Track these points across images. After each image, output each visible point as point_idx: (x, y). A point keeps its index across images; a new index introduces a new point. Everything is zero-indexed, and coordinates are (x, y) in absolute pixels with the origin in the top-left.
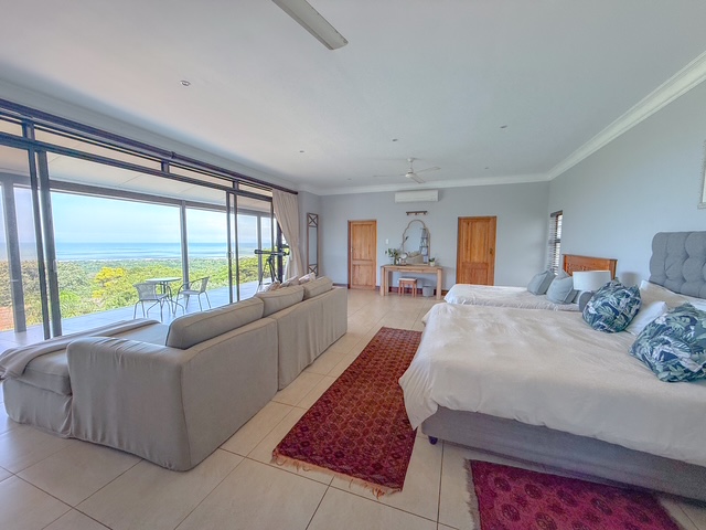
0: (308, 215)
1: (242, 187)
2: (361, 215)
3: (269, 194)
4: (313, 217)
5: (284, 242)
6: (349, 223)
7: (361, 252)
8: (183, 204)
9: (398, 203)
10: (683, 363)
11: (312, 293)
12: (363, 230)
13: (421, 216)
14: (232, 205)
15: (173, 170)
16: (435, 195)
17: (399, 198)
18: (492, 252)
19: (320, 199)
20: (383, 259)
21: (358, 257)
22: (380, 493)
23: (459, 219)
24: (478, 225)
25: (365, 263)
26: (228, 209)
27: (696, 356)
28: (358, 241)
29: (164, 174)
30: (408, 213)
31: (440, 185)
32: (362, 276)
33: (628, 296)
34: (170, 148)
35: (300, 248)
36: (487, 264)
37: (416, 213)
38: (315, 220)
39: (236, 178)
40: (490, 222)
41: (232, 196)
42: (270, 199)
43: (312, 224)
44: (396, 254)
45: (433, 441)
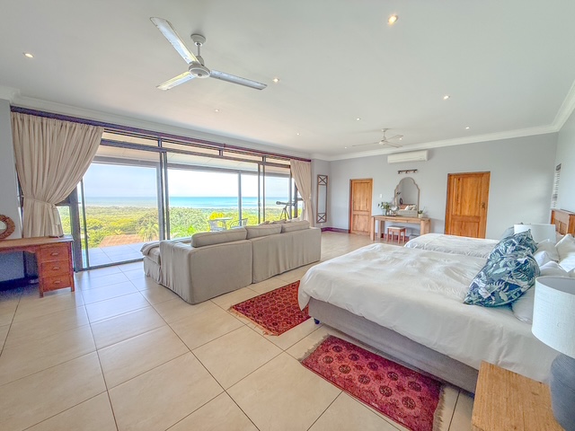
0: (319, 176)
1: (268, 160)
2: (360, 174)
3: (288, 163)
4: (323, 178)
5: (299, 196)
6: (351, 181)
7: (360, 205)
8: (239, 172)
9: (391, 164)
10: (480, 292)
11: (287, 230)
12: (360, 186)
13: (411, 175)
14: (262, 171)
15: (225, 154)
16: (424, 155)
17: (391, 159)
18: (484, 206)
19: (329, 163)
20: (377, 211)
21: (357, 209)
22: (267, 333)
23: (450, 176)
24: (470, 181)
25: (363, 213)
26: (259, 173)
27: (488, 286)
28: (358, 195)
29: (221, 157)
30: (399, 172)
31: (430, 145)
32: (361, 224)
33: (514, 245)
34: (222, 142)
35: (311, 201)
36: (478, 217)
37: (407, 171)
38: (325, 180)
39: (264, 154)
40: (482, 178)
41: (261, 166)
42: (289, 167)
43: (322, 183)
44: (387, 207)
45: (317, 322)
